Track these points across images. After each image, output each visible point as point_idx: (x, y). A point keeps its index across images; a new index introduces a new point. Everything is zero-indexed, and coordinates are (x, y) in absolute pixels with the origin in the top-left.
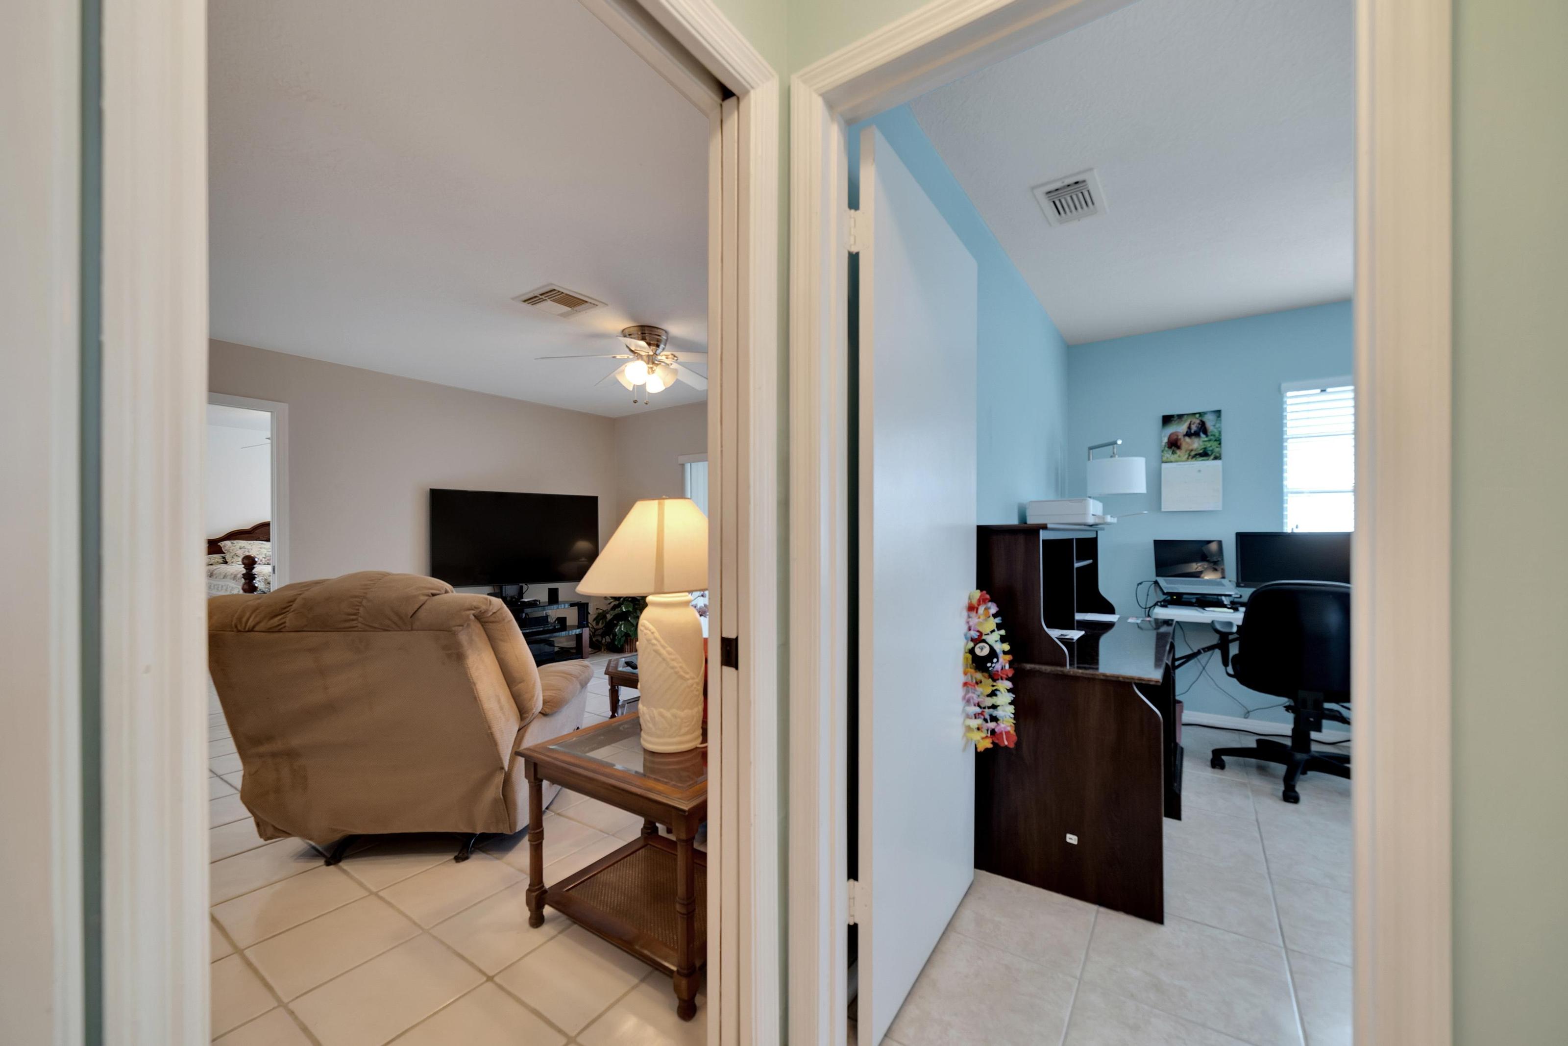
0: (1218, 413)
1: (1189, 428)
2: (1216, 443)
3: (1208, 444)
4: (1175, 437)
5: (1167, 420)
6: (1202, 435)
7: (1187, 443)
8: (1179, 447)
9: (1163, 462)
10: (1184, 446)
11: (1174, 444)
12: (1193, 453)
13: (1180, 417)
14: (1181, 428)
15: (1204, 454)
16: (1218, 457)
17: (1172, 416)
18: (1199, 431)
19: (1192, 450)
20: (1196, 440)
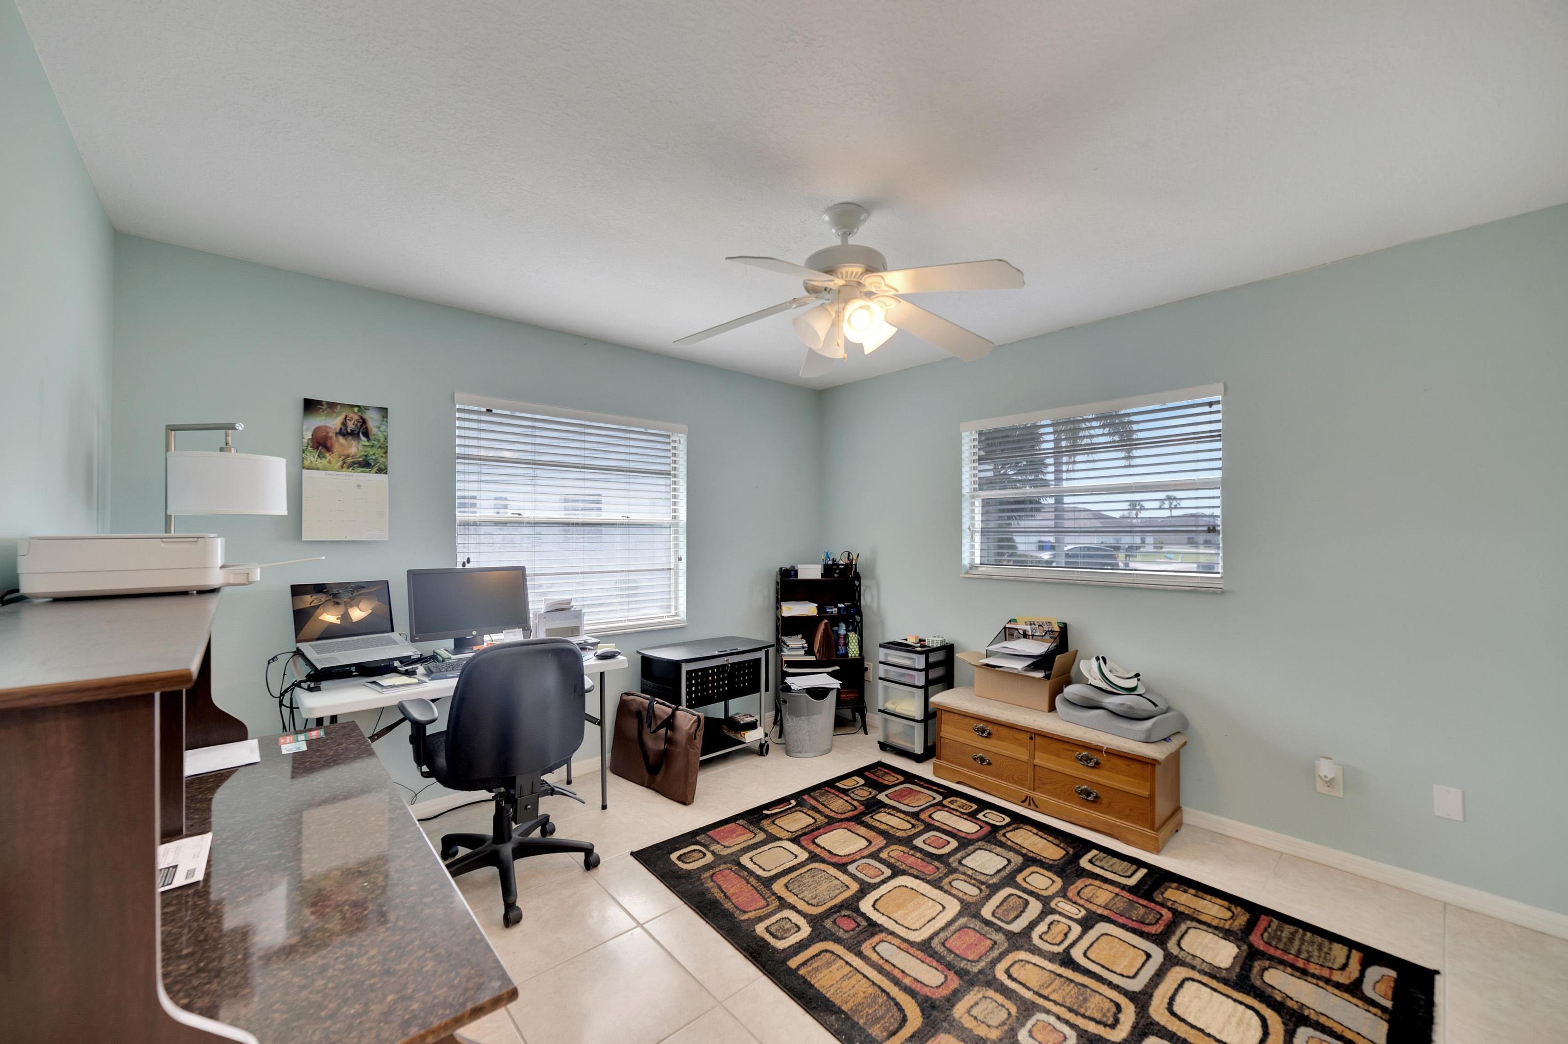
0: (384, 412)
1: (344, 424)
3: (371, 451)
5: (310, 406)
8: (329, 449)
9: (305, 467)
10: (336, 448)
13: (332, 406)
15: (365, 464)
16: (382, 470)
17: (319, 403)
18: (362, 430)
19: (348, 456)
20: (354, 443)
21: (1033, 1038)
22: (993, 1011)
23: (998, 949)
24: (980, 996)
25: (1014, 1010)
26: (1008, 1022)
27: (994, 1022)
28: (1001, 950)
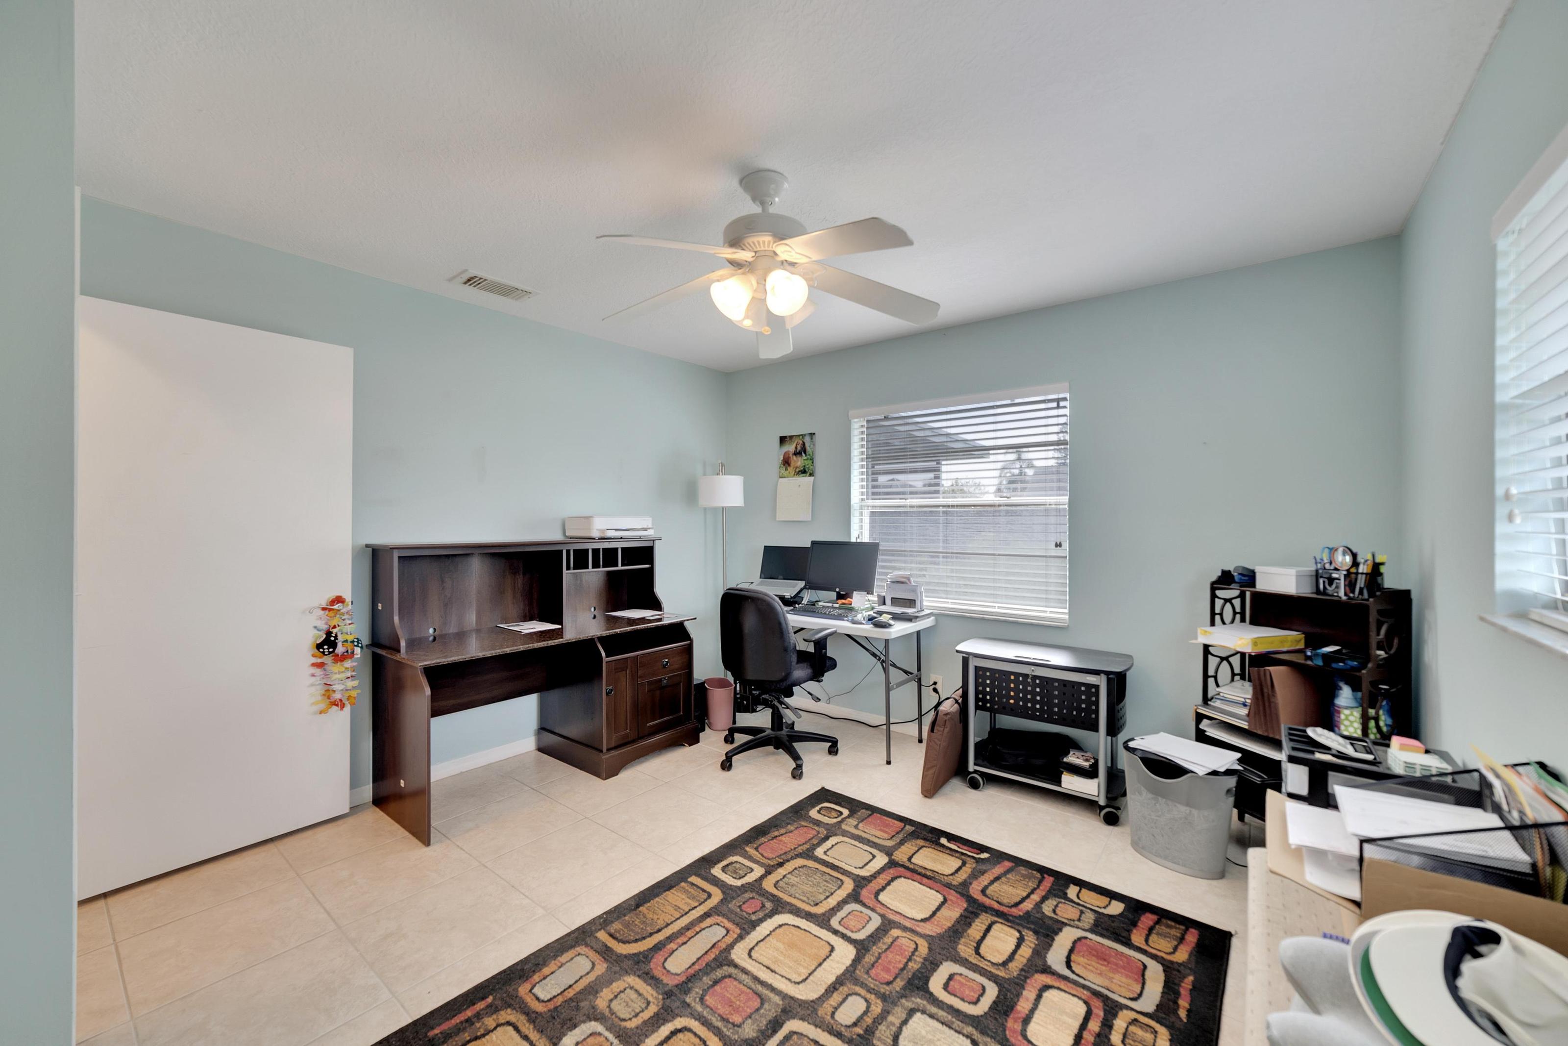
0: (812, 435)
1: (796, 448)
2: (810, 462)
3: (807, 462)
4: (787, 456)
5: (783, 440)
6: (803, 455)
7: (795, 461)
8: (789, 465)
9: (781, 477)
10: (792, 464)
11: (786, 462)
12: (797, 470)
13: (791, 437)
14: (790, 448)
15: (804, 472)
16: (811, 475)
17: (785, 437)
18: (801, 451)
19: (797, 468)
20: (799, 458)
21: (591, 1035)
22: (630, 1007)
23: (725, 1027)
24: (650, 999)
25: (631, 1024)
26: (614, 1016)
27: (615, 1005)
28: (725, 1030)
